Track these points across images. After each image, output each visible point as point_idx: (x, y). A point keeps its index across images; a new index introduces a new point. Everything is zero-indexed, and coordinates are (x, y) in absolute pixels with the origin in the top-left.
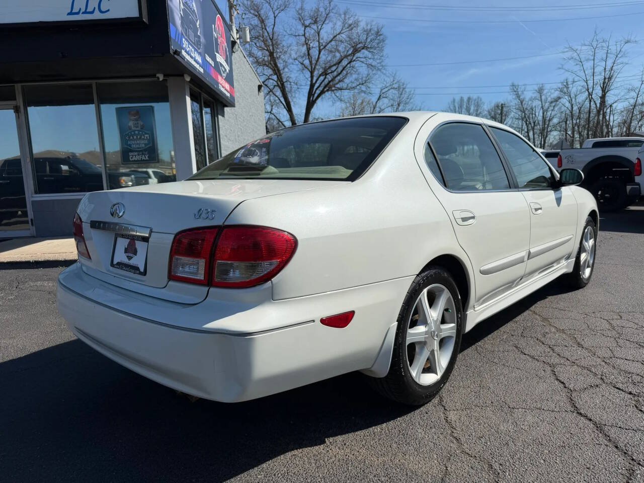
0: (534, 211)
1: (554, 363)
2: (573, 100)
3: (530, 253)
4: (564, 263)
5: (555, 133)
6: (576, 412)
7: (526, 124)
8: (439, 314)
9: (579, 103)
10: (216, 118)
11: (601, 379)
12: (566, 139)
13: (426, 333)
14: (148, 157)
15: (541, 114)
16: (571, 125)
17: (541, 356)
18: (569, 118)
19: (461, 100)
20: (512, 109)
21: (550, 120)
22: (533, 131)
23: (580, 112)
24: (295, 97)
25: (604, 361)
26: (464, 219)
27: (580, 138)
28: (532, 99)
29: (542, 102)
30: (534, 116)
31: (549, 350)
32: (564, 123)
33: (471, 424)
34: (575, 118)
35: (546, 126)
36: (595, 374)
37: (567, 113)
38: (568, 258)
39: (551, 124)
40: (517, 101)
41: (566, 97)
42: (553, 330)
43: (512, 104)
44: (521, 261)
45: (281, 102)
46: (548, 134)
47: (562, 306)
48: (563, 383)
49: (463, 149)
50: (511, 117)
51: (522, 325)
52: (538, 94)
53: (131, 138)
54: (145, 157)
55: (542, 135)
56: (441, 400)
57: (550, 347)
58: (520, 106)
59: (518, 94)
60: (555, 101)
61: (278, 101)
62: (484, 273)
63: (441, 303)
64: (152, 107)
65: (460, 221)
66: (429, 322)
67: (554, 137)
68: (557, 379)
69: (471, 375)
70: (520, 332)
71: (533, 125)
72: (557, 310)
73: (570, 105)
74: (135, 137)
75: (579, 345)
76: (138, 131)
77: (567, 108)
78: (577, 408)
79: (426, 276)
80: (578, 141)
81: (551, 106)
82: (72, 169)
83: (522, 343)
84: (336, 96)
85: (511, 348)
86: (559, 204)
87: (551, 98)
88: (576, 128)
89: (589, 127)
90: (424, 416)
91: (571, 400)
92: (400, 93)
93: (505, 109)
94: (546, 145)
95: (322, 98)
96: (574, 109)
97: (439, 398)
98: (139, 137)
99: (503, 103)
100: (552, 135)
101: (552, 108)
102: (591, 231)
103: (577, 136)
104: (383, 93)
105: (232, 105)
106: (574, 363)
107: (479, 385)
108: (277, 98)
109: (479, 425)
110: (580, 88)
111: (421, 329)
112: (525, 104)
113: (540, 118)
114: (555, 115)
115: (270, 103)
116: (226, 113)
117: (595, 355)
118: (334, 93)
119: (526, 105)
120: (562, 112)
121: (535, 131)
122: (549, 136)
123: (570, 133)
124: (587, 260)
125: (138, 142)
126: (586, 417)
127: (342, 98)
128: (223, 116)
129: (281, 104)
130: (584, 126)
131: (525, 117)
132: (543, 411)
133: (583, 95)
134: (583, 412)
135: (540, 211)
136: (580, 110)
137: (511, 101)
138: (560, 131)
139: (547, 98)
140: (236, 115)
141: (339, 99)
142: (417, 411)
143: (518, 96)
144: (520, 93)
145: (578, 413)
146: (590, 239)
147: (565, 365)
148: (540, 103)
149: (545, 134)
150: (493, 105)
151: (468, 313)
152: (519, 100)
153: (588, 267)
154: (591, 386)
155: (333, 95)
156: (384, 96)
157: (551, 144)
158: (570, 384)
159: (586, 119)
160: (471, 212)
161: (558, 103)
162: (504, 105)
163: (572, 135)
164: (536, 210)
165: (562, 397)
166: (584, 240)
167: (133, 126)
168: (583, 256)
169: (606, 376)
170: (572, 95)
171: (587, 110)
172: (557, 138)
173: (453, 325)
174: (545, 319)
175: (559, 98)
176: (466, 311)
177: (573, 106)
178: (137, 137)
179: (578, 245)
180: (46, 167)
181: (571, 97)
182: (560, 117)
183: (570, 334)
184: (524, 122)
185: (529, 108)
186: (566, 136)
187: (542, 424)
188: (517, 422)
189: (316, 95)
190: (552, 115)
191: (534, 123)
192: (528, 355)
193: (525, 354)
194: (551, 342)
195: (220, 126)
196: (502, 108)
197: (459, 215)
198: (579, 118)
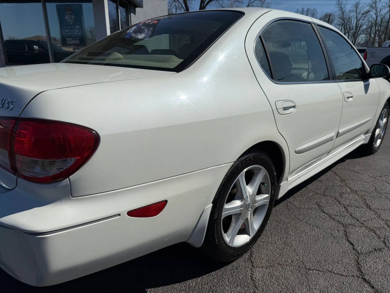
0: (346, 99)
1: (347, 223)
2: (378, 13)
3: (338, 132)
4: (363, 136)
5: (363, 36)
6: (361, 277)
7: (344, 28)
8: (255, 189)
9: (382, 15)
10: (129, 15)
11: (384, 242)
12: (370, 40)
13: (241, 206)
14: (79, 42)
15: (355, 22)
16: (374, 31)
17: (337, 216)
18: (374, 26)
19: (303, 10)
20: (336, 18)
21: (360, 27)
22: (348, 33)
23: (381, 22)
24: (192, 4)
25: (386, 224)
26: (285, 109)
27: (379, 40)
28: (350, 12)
29: (357, 14)
30: (350, 23)
31: (343, 209)
32: (370, 29)
33: (272, 284)
34: (377, 25)
35: (357, 30)
36: (379, 237)
37: (373, 22)
38: (366, 133)
39: (361, 29)
40: (340, 13)
41: (374, 11)
42: (349, 190)
43: (336, 14)
44: (331, 139)
45: (183, 7)
46: (358, 36)
47: (357, 169)
48: (352, 244)
49: (301, 45)
50: (335, 23)
51: (325, 184)
52: (355, 8)
53: (67, 27)
54: (77, 42)
55: (354, 37)
56: (251, 255)
57: (345, 207)
58: (342, 16)
59: (341, 7)
60: (366, 13)
61: (181, 6)
62: (297, 152)
63: (258, 180)
64: (81, 6)
65: (281, 111)
66: (244, 198)
67: (362, 38)
68: (348, 240)
69: (280, 231)
70: (323, 191)
71: (348, 30)
72: (353, 172)
73: (375, 16)
74: (70, 27)
75: (368, 207)
76: (71, 22)
77: (374, 18)
78: (362, 272)
79: (245, 160)
80: (377, 42)
81: (362, 17)
82: (41, 48)
83: (323, 202)
84: (219, 3)
85: (314, 206)
86: (366, 92)
87: (364, 11)
88: (377, 33)
89: (386, 32)
90: (234, 272)
91: (358, 263)
92: (262, 3)
93: (331, 18)
94: (356, 43)
95: (210, 5)
96: (378, 20)
97: (250, 252)
98: (72, 27)
99: (331, 13)
100: (361, 37)
101: (363, 18)
102: (386, 111)
103: (377, 38)
104: (251, 3)
105: (141, 6)
106: (363, 224)
107: (284, 242)
108: (179, 4)
109: (278, 285)
110: (384, 4)
111: (237, 203)
112: (345, 14)
113: (354, 25)
114: (365, 23)
115: (175, 7)
116: (137, 12)
117: (380, 217)
118: (218, 2)
119: (346, 16)
120: (369, 21)
121: (350, 34)
122: (358, 38)
123: (372, 36)
124: (380, 134)
125: (72, 31)
126: (369, 283)
127: (223, 5)
128: (135, 13)
129: (183, 8)
130: (383, 32)
131: (344, 23)
132: (333, 274)
133: (385, 9)
134: (367, 278)
135: (351, 99)
136: (382, 20)
137: (336, 12)
138: (366, 34)
139: (361, 11)
140: (145, 14)
141: (221, 6)
142: (229, 266)
143: (341, 9)
144: (343, 6)
145: (362, 278)
146: (385, 118)
147: (355, 226)
148: (355, 14)
149: (356, 36)
150: (323, 14)
151: (281, 184)
152: (342, 11)
153: (379, 139)
154: (375, 249)
155: (217, 3)
156: (251, 5)
157: (359, 43)
158: (358, 246)
159: (385, 27)
160: (292, 102)
161: (368, 14)
162: (331, 14)
163: (374, 38)
164: (348, 98)
165: (349, 260)
166: (380, 119)
167: (68, 19)
168: (378, 131)
169: (388, 240)
170: (378, 10)
171: (386, 20)
172: (364, 39)
173: (267, 195)
174: (343, 180)
175: (369, 11)
176: (280, 183)
177: (378, 17)
178: (71, 27)
179: (375, 124)
180: (25, 46)
181: (377, 11)
182: (368, 25)
183: (361, 195)
184: (343, 27)
185: (347, 18)
186: (370, 38)
187: (331, 289)
188: (311, 285)
189: (206, 3)
190: (363, 23)
191: (350, 28)
192: (327, 214)
193: (324, 213)
194: (346, 202)
195: (132, 21)
196: (329, 16)
197: (280, 105)
198: (381, 26)
